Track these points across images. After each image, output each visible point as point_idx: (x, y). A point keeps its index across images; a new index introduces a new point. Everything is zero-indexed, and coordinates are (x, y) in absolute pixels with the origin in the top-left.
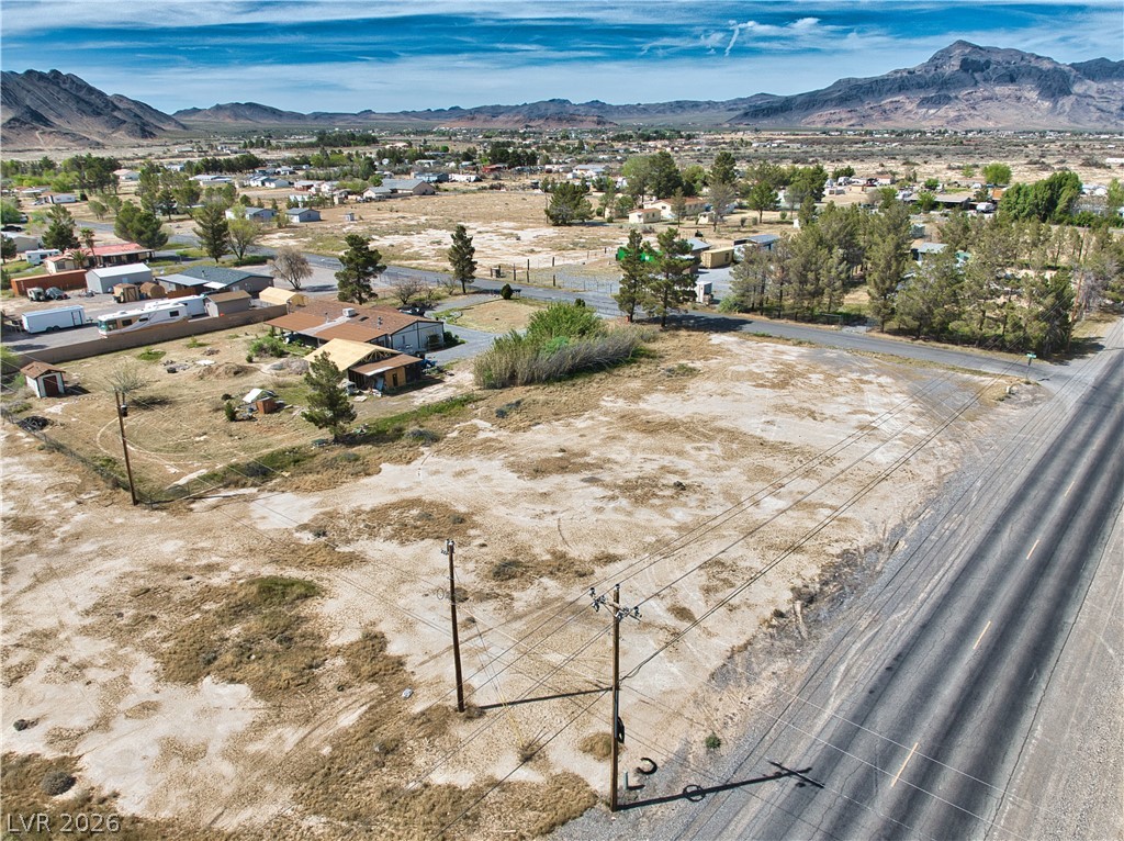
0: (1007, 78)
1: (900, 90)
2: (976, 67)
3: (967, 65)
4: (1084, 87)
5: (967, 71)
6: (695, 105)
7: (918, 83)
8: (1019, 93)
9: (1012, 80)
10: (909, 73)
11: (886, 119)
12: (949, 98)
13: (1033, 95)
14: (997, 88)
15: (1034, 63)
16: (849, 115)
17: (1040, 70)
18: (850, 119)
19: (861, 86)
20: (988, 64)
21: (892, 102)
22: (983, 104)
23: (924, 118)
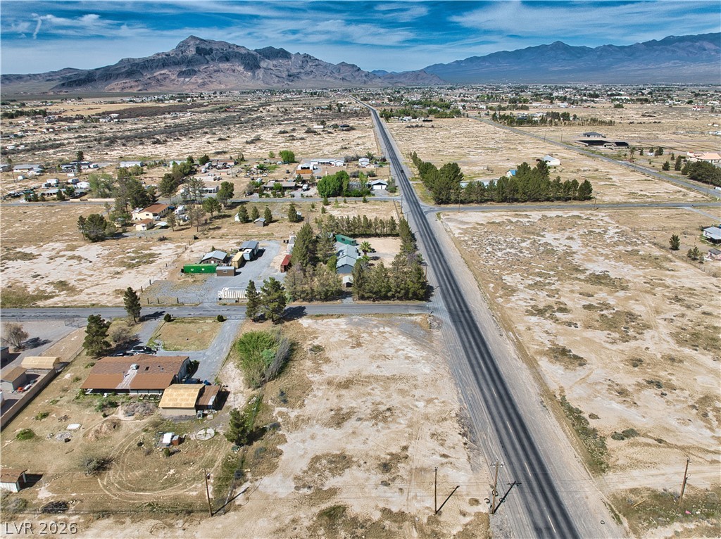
0: (225, 59)
1: (164, 67)
2: (205, 52)
3: (199, 51)
4: (266, 63)
5: (200, 54)
6: (19, 77)
7: (174, 62)
8: (233, 68)
9: (228, 60)
10: (166, 55)
11: (161, 85)
12: (195, 72)
13: (241, 68)
14: (220, 65)
15: (236, 50)
16: (136, 84)
17: (241, 54)
18: (138, 86)
19: (138, 64)
20: (211, 50)
21: (161, 74)
22: (215, 74)
23: (184, 83)
